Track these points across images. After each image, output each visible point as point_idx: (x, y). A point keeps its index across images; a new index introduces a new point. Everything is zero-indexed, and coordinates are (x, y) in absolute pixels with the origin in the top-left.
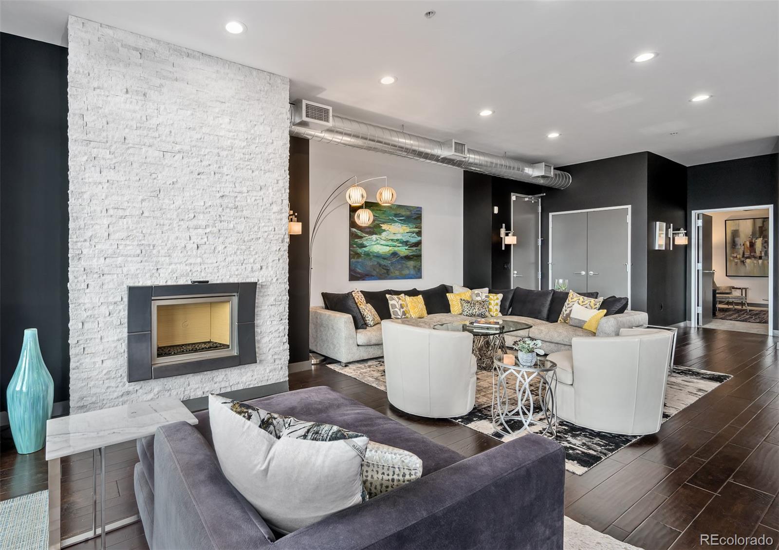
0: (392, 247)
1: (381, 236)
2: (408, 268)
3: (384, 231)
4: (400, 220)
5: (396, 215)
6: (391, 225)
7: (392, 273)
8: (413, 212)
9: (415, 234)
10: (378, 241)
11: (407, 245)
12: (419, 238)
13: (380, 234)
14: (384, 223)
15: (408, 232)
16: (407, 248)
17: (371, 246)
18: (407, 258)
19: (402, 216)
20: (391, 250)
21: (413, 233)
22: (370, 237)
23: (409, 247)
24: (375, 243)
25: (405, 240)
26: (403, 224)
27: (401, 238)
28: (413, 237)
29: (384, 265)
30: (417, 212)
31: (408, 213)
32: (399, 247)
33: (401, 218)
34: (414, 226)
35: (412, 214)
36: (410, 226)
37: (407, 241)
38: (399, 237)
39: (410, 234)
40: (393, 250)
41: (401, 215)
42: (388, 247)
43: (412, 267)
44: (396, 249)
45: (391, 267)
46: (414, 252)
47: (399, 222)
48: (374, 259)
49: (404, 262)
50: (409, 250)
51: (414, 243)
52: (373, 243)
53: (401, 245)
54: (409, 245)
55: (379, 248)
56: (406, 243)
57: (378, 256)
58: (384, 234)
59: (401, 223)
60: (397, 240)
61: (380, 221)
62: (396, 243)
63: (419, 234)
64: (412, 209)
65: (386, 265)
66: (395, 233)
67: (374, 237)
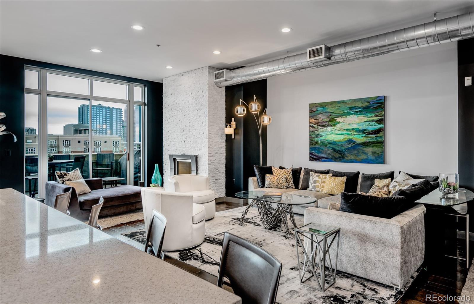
0: (347, 136)
1: (336, 127)
2: (365, 153)
3: (339, 123)
4: (355, 112)
5: (351, 109)
6: (346, 117)
7: (347, 157)
8: (371, 103)
9: (374, 122)
10: (333, 132)
11: (364, 133)
12: (381, 126)
13: (335, 125)
14: (338, 116)
15: (365, 121)
16: (364, 135)
17: (327, 136)
18: (365, 144)
19: (359, 108)
20: (346, 138)
21: (372, 121)
22: (325, 129)
23: (367, 135)
24: (330, 133)
25: (361, 129)
26: (359, 115)
27: (356, 127)
28: (372, 125)
29: (339, 151)
30: (377, 102)
31: (366, 104)
32: (354, 135)
33: (357, 110)
34: (374, 115)
35: (370, 104)
36: (368, 116)
37: (365, 130)
38: (355, 126)
39: (367, 123)
40: (348, 138)
41: (357, 108)
42: (343, 136)
43: (371, 153)
44: (351, 137)
45: (346, 152)
46: (373, 138)
47: (354, 114)
48: (329, 145)
49: (361, 148)
50: (367, 137)
51: (373, 131)
52: (328, 133)
53: (357, 133)
54: (366, 133)
55: (334, 136)
56: (363, 131)
57: (334, 143)
58: (338, 126)
59: (357, 114)
60: (353, 129)
61: (335, 115)
62: (351, 132)
63: (381, 121)
64: (370, 100)
65: (341, 150)
66: (350, 124)
67: (329, 129)
